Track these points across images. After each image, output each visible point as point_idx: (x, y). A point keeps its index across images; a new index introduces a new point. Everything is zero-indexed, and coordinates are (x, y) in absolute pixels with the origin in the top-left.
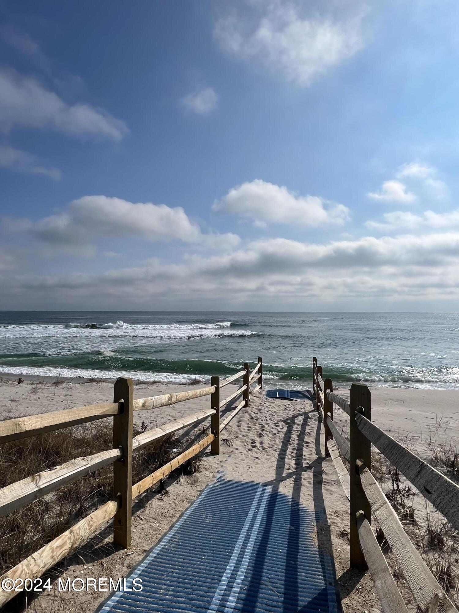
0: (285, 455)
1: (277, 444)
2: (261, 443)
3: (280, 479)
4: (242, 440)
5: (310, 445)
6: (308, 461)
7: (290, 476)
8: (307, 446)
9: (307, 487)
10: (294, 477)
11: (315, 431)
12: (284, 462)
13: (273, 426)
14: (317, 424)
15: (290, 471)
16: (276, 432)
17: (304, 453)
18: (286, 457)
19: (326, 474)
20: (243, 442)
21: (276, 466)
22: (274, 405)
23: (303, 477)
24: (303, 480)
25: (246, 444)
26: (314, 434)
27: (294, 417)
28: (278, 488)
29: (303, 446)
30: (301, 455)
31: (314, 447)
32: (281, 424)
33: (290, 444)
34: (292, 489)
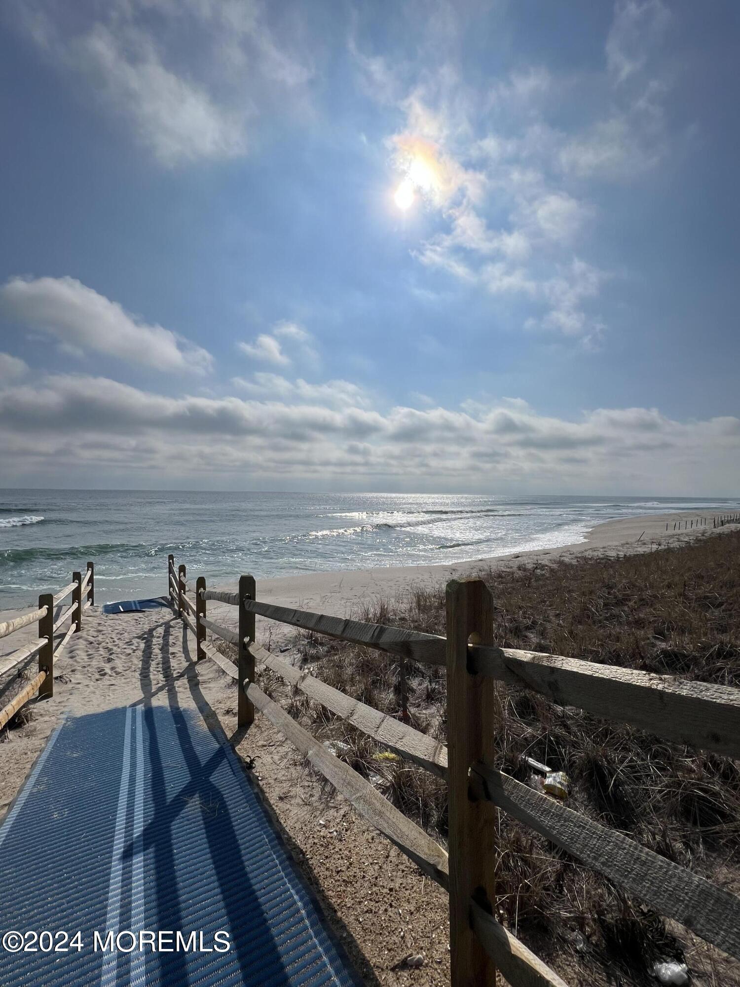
0: (149, 672)
1: (136, 665)
2: (112, 668)
3: (148, 695)
4: (83, 672)
5: (177, 655)
6: (178, 671)
7: (160, 689)
8: (174, 657)
9: (184, 693)
10: (167, 688)
11: (181, 639)
12: (150, 679)
13: (125, 646)
14: (182, 631)
15: (160, 685)
16: (130, 651)
17: (172, 664)
18: (151, 674)
19: (202, 675)
20: (85, 674)
21: (140, 686)
22: (120, 622)
23: (176, 686)
24: (177, 689)
25: (90, 675)
26: (180, 643)
27: (151, 631)
28: (151, 703)
29: (169, 658)
30: (169, 667)
31: (183, 655)
32: (135, 641)
33: (152, 660)
34: (167, 699)
